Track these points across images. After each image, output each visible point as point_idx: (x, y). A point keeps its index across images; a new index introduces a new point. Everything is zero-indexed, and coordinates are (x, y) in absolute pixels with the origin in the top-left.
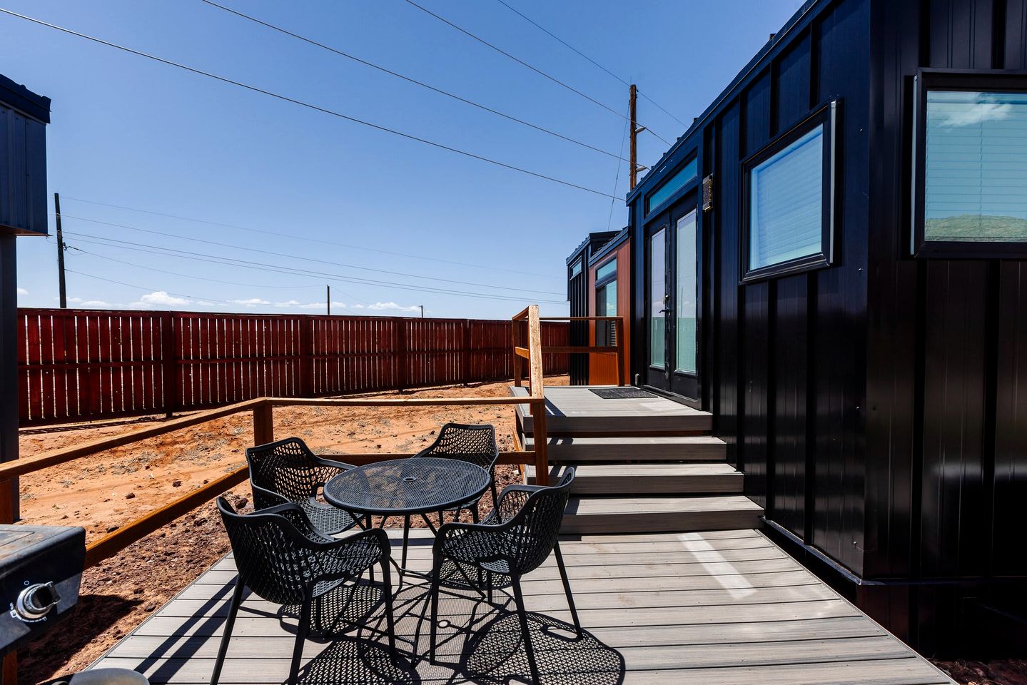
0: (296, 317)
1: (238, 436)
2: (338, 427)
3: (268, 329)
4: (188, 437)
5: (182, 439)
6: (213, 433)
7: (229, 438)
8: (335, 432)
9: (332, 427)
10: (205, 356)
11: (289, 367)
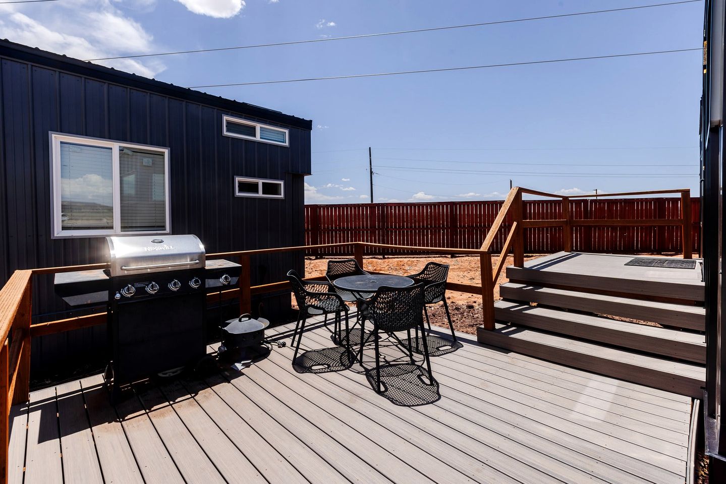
0: (447, 204)
1: (408, 271)
2: (465, 274)
3: (431, 211)
4: (386, 268)
5: (384, 269)
6: (397, 268)
7: (404, 271)
8: (462, 276)
9: (462, 273)
10: (399, 226)
11: (443, 233)
